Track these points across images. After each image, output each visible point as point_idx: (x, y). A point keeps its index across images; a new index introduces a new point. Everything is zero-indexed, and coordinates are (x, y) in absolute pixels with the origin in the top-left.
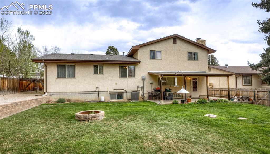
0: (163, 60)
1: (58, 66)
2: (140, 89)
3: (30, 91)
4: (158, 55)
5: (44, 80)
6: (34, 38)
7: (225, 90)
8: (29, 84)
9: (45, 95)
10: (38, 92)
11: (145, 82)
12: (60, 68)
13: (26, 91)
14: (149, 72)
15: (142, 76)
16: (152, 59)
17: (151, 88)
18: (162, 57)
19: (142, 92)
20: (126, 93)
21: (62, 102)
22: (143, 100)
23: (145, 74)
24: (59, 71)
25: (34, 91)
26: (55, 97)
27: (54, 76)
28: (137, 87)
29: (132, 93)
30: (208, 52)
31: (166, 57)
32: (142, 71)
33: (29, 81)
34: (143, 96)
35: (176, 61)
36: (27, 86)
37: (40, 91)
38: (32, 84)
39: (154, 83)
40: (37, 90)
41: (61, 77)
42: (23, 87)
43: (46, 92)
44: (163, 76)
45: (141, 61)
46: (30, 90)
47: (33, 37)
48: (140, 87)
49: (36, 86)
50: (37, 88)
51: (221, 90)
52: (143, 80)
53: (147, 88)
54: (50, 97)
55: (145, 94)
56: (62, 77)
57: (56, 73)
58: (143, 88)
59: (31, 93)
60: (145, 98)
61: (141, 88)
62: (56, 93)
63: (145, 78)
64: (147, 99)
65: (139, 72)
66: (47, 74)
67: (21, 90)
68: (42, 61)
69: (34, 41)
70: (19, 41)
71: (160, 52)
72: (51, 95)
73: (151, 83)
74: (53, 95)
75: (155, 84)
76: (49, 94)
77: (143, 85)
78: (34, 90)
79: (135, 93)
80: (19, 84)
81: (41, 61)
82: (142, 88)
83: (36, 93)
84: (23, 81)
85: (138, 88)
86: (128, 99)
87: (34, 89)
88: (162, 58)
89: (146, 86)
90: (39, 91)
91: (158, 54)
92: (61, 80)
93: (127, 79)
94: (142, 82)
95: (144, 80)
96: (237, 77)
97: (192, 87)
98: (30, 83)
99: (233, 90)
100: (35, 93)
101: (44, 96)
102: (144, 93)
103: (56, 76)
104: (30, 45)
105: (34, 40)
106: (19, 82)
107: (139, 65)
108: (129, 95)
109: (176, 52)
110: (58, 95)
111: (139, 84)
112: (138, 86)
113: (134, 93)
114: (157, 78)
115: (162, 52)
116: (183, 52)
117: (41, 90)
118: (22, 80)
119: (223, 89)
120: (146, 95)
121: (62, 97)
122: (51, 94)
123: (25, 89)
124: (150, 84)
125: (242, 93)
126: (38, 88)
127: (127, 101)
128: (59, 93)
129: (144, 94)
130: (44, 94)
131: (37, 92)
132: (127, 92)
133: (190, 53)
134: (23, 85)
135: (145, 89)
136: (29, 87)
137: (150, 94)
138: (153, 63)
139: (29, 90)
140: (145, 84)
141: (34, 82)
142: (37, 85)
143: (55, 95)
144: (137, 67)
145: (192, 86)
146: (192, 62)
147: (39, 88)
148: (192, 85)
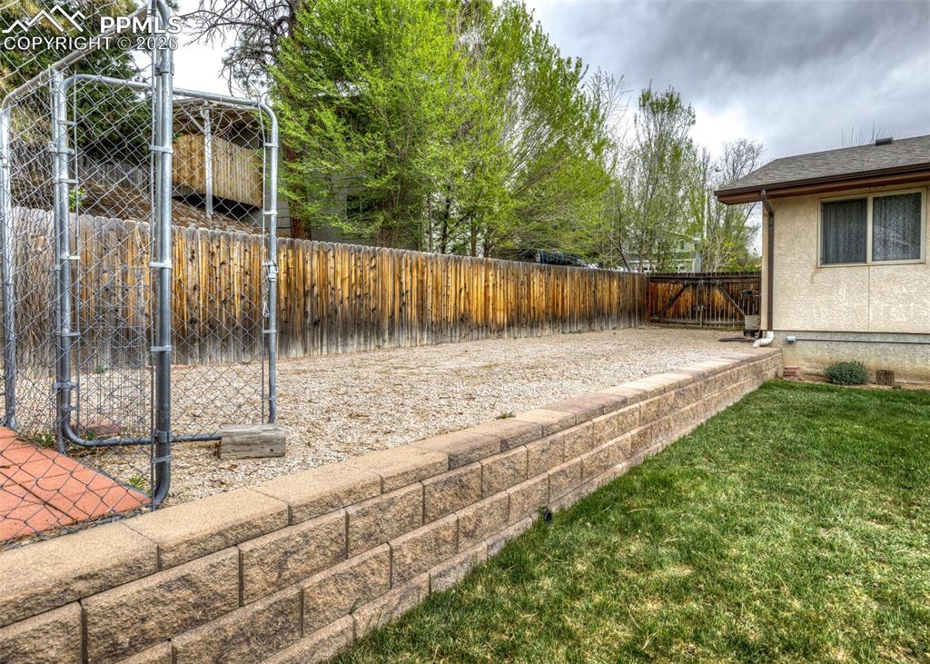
1: (827, 207)
3: (682, 321)
5: (760, 278)
6: (694, 117)
8: (678, 295)
9: (764, 341)
10: (708, 325)
12: (833, 215)
13: (669, 320)
21: (855, 380)
24: (833, 230)
25: (693, 321)
26: (810, 354)
27: (805, 257)
33: (676, 283)
36: (672, 300)
37: (715, 322)
38: (688, 294)
40: (704, 316)
41: (838, 262)
42: (660, 305)
43: (770, 328)
46: (679, 317)
47: (689, 112)
49: (701, 302)
50: (704, 310)
54: (788, 351)
56: (844, 262)
57: (814, 241)
59: (687, 328)
62: (813, 336)
66: (776, 251)
67: (652, 315)
68: (760, 192)
69: (692, 127)
70: (643, 139)
72: (791, 342)
74: (800, 343)
76: (782, 337)
78: (693, 317)
80: (648, 293)
81: (756, 195)
83: (702, 328)
84: (657, 282)
87: (693, 312)
90: (711, 322)
92: (843, 272)
98: (682, 291)
100: (699, 328)
101: (761, 346)
103: (814, 257)
104: (676, 148)
105: (694, 122)
106: (648, 288)
110: (825, 346)
117: (717, 317)
118: (655, 278)
121: (846, 354)
122: (791, 338)
123: (665, 314)
126: (708, 310)
128: (827, 337)
130: (761, 337)
131: (703, 324)
134: (657, 297)
136: (678, 307)
139: (677, 314)
141: (695, 286)
142: (705, 297)
143: (810, 343)
147: (713, 311)
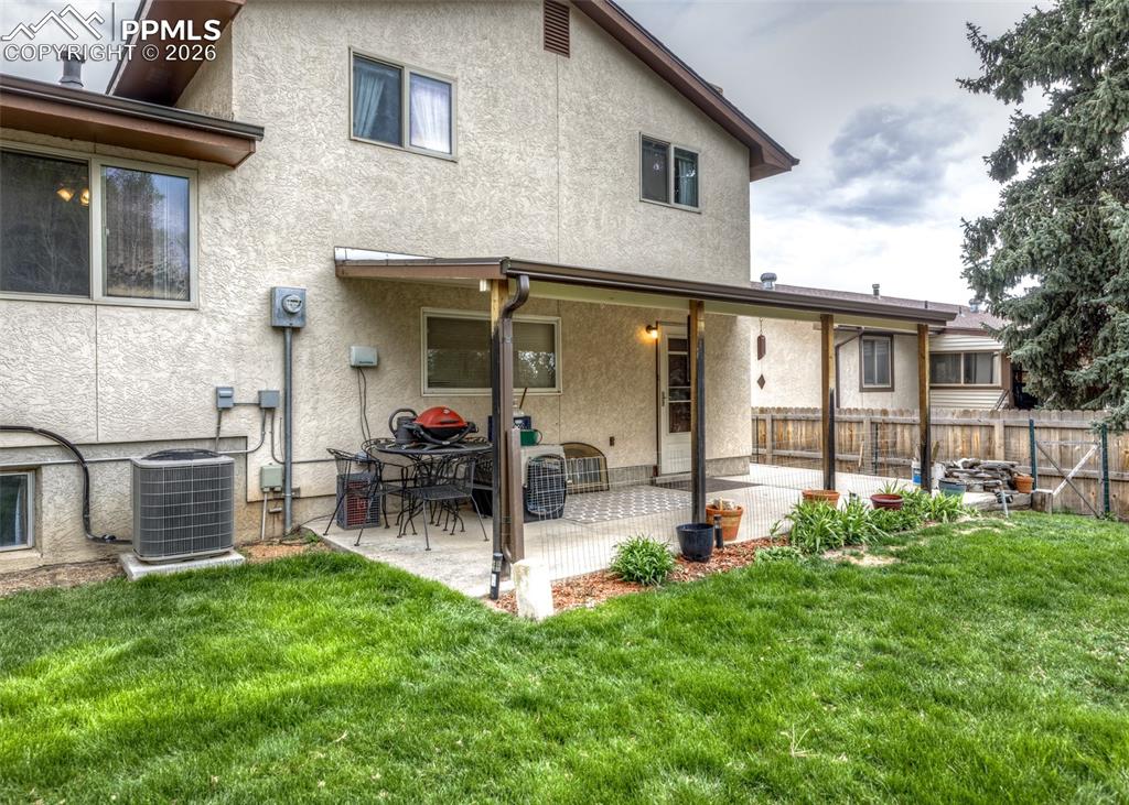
0: (464, 162)
2: (242, 422)
4: (429, 119)
7: (800, 415)
11: (303, 350)
14: (340, 254)
15: (272, 293)
16: (373, 137)
17: (364, 410)
18: (459, 139)
19: (266, 449)
20: (72, 475)
22: (278, 528)
23: (304, 275)
28: (208, 400)
29: (141, 474)
30: (751, 166)
31: (492, 141)
32: (272, 239)
34: (281, 496)
35: (565, 191)
39: (388, 365)
44: (525, 282)
45: (259, 131)
48: (253, 398)
51: (779, 416)
52: (279, 330)
53: (322, 408)
55: (298, 471)
58: (279, 415)
60: (299, 506)
61: (253, 413)
63: (303, 317)
64: (316, 519)
65: (242, 250)
71: (445, 86)
73: (359, 369)
75: (392, 371)
77: (276, 385)
79: (186, 471)
82: (271, 410)
85: (222, 411)
86: (97, 531)
88: (461, 151)
89: (316, 388)
91: (425, 109)
93: (86, 311)
94: (272, 349)
95: (296, 330)
96: (839, 342)
97: (667, 401)
99: (854, 417)
102: (287, 465)
107: (236, 174)
108: (114, 492)
109: (562, 119)
111: (230, 370)
112: (219, 395)
113: (169, 471)
114: (417, 317)
115: (461, 94)
116: (610, 133)
119: (786, 410)
120: (313, 479)
124: (350, 379)
125: (906, 434)
127: (83, 555)
129: (286, 475)
132: (88, 455)
133: (653, 149)
135: (304, 425)
137: (354, 469)
138: (378, 181)
140: (301, 372)
144: (218, 194)
145: (667, 395)
146: (668, 219)
148: (664, 387)
